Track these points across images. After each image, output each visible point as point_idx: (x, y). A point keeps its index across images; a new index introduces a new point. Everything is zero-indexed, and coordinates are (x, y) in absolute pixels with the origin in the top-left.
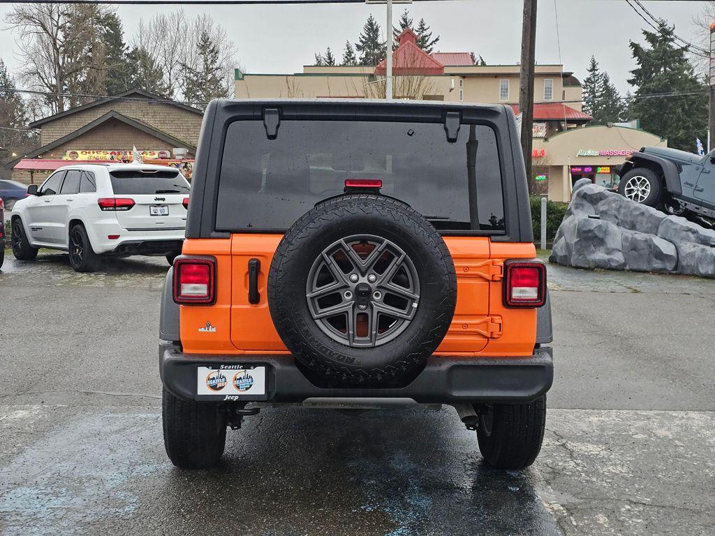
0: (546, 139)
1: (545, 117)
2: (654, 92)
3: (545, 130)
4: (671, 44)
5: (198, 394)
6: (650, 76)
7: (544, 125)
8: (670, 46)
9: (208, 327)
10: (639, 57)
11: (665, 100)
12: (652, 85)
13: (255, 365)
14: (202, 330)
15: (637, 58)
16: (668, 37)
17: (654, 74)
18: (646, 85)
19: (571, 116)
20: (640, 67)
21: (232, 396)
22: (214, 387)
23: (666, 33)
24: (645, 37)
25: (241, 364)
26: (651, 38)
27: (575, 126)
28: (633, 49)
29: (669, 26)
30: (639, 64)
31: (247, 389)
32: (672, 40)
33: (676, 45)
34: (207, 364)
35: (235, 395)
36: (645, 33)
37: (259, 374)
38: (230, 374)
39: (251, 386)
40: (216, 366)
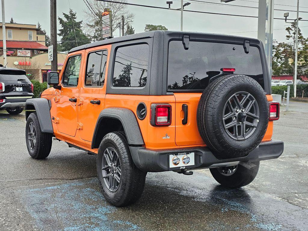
0: (31, 58)
1: (30, 48)
2: (70, 40)
3: (30, 53)
4: (75, 20)
5: (170, 167)
6: (67, 33)
7: (30, 51)
8: (74, 21)
9: (167, 136)
10: (63, 24)
11: (74, 43)
12: (69, 37)
13: (191, 152)
14: (164, 138)
15: (61, 24)
16: (74, 17)
17: (69, 32)
18: (66, 36)
19: (41, 48)
20: (63, 28)
21: (183, 167)
22: (175, 164)
23: (73, 15)
24: (64, 16)
25: (186, 152)
26: (66, 16)
27: (43, 52)
28: (60, 21)
29: (74, 12)
30: (62, 27)
31: (188, 163)
32: (75, 18)
33: (77, 20)
34: (172, 153)
35: (184, 166)
36: (64, 14)
37: (192, 156)
38: (181, 157)
39: (189, 161)
40: (176, 154)
